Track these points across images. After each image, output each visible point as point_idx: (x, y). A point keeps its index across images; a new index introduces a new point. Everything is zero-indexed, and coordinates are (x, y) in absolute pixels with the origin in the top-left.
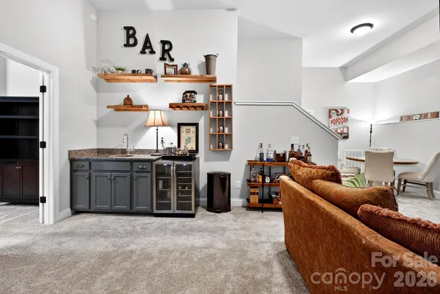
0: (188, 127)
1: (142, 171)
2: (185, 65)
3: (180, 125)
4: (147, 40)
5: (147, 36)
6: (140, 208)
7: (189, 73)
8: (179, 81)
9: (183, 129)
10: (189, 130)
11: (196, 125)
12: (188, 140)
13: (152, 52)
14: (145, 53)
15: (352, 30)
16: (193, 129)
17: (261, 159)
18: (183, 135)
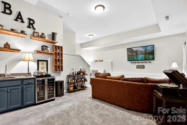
0: (43, 62)
1: (29, 84)
2: (43, 34)
3: (38, 61)
4: (19, 14)
5: (20, 12)
6: (28, 103)
7: (45, 38)
8: (39, 40)
9: (40, 63)
10: (43, 63)
11: (47, 61)
12: (43, 68)
13: (22, 22)
14: (18, 21)
15: (89, 36)
16: (45, 63)
17: (73, 74)
18: (40, 66)
